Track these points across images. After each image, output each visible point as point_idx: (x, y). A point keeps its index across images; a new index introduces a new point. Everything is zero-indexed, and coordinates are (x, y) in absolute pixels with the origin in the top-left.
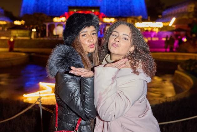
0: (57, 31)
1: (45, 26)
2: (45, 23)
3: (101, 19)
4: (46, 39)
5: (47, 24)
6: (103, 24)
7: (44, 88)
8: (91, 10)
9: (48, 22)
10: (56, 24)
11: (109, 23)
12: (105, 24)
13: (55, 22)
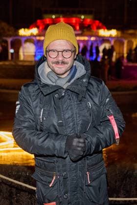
0: (25, 51)
1: (6, 42)
2: (5, 38)
3: (95, 30)
4: (7, 63)
5: (9, 40)
6: (98, 39)
7: (3, 139)
8: (79, 16)
9: (10, 36)
10: (23, 40)
11: (107, 37)
12: (101, 39)
13: (22, 36)
